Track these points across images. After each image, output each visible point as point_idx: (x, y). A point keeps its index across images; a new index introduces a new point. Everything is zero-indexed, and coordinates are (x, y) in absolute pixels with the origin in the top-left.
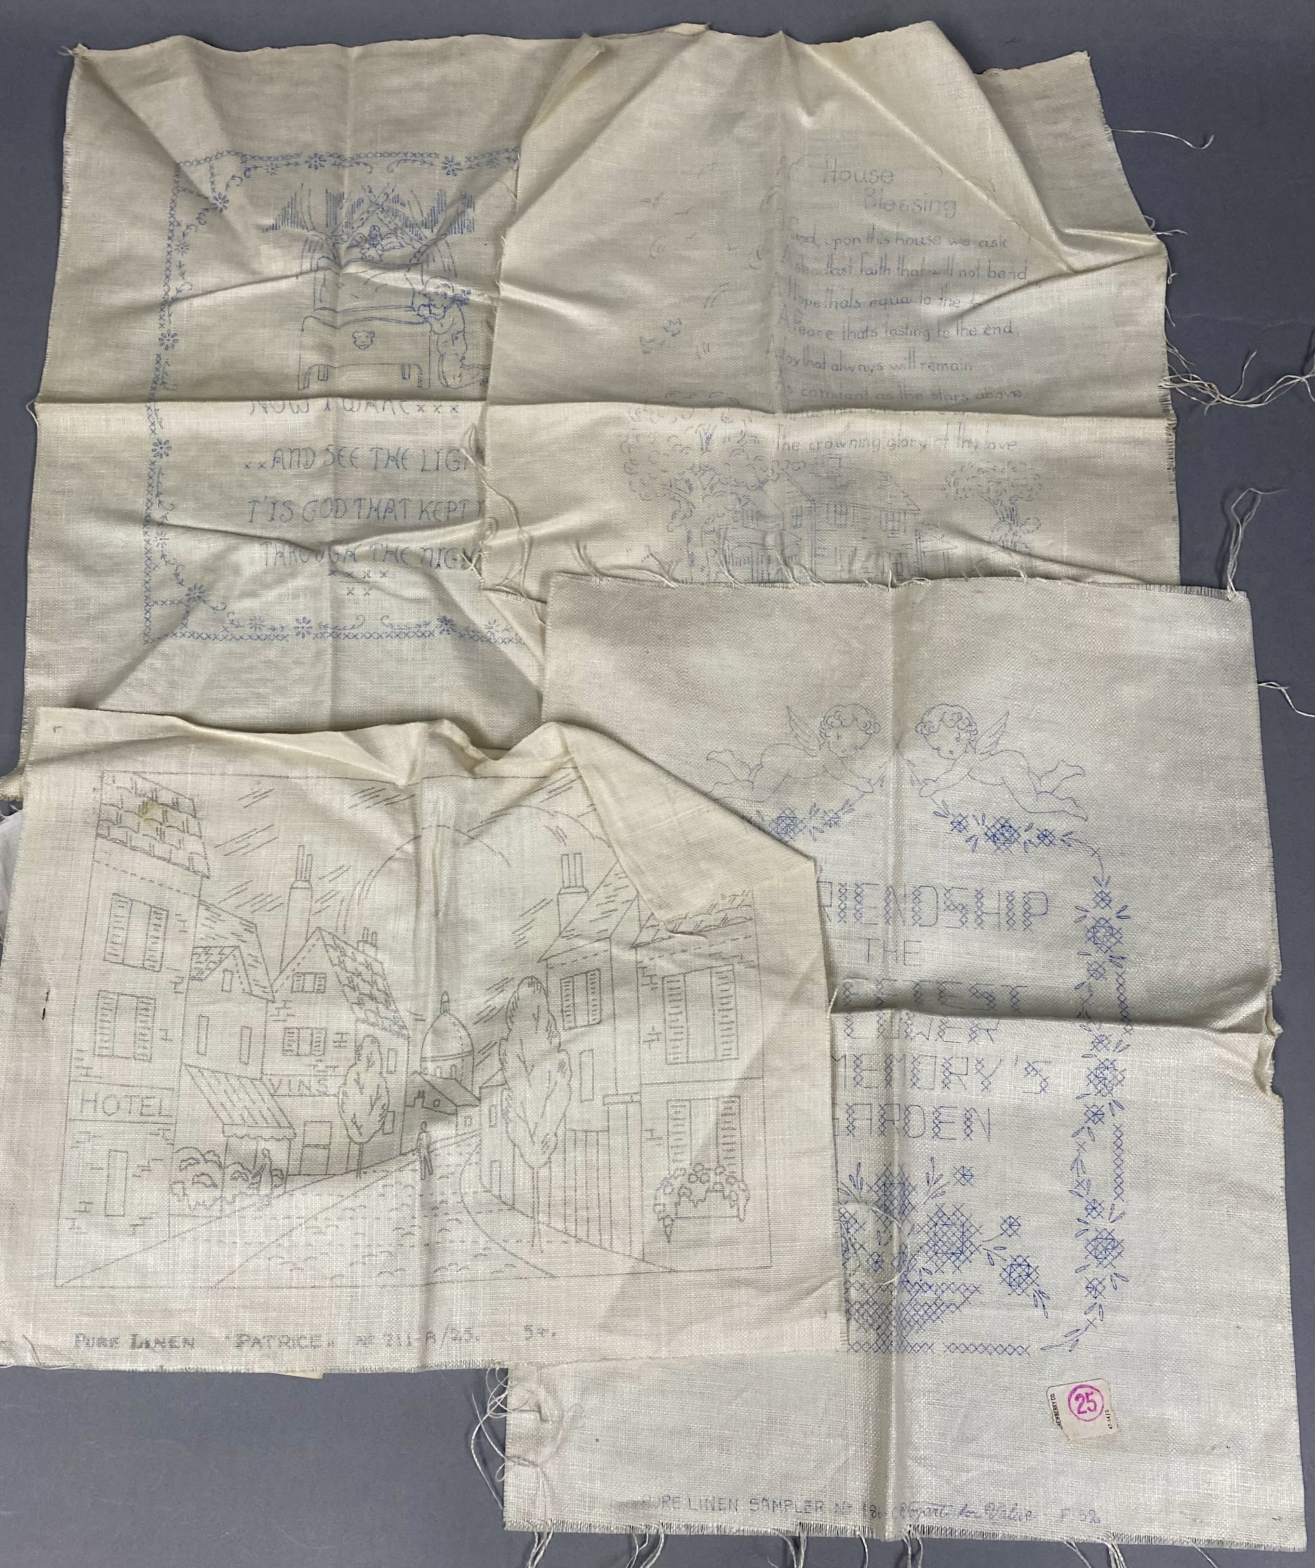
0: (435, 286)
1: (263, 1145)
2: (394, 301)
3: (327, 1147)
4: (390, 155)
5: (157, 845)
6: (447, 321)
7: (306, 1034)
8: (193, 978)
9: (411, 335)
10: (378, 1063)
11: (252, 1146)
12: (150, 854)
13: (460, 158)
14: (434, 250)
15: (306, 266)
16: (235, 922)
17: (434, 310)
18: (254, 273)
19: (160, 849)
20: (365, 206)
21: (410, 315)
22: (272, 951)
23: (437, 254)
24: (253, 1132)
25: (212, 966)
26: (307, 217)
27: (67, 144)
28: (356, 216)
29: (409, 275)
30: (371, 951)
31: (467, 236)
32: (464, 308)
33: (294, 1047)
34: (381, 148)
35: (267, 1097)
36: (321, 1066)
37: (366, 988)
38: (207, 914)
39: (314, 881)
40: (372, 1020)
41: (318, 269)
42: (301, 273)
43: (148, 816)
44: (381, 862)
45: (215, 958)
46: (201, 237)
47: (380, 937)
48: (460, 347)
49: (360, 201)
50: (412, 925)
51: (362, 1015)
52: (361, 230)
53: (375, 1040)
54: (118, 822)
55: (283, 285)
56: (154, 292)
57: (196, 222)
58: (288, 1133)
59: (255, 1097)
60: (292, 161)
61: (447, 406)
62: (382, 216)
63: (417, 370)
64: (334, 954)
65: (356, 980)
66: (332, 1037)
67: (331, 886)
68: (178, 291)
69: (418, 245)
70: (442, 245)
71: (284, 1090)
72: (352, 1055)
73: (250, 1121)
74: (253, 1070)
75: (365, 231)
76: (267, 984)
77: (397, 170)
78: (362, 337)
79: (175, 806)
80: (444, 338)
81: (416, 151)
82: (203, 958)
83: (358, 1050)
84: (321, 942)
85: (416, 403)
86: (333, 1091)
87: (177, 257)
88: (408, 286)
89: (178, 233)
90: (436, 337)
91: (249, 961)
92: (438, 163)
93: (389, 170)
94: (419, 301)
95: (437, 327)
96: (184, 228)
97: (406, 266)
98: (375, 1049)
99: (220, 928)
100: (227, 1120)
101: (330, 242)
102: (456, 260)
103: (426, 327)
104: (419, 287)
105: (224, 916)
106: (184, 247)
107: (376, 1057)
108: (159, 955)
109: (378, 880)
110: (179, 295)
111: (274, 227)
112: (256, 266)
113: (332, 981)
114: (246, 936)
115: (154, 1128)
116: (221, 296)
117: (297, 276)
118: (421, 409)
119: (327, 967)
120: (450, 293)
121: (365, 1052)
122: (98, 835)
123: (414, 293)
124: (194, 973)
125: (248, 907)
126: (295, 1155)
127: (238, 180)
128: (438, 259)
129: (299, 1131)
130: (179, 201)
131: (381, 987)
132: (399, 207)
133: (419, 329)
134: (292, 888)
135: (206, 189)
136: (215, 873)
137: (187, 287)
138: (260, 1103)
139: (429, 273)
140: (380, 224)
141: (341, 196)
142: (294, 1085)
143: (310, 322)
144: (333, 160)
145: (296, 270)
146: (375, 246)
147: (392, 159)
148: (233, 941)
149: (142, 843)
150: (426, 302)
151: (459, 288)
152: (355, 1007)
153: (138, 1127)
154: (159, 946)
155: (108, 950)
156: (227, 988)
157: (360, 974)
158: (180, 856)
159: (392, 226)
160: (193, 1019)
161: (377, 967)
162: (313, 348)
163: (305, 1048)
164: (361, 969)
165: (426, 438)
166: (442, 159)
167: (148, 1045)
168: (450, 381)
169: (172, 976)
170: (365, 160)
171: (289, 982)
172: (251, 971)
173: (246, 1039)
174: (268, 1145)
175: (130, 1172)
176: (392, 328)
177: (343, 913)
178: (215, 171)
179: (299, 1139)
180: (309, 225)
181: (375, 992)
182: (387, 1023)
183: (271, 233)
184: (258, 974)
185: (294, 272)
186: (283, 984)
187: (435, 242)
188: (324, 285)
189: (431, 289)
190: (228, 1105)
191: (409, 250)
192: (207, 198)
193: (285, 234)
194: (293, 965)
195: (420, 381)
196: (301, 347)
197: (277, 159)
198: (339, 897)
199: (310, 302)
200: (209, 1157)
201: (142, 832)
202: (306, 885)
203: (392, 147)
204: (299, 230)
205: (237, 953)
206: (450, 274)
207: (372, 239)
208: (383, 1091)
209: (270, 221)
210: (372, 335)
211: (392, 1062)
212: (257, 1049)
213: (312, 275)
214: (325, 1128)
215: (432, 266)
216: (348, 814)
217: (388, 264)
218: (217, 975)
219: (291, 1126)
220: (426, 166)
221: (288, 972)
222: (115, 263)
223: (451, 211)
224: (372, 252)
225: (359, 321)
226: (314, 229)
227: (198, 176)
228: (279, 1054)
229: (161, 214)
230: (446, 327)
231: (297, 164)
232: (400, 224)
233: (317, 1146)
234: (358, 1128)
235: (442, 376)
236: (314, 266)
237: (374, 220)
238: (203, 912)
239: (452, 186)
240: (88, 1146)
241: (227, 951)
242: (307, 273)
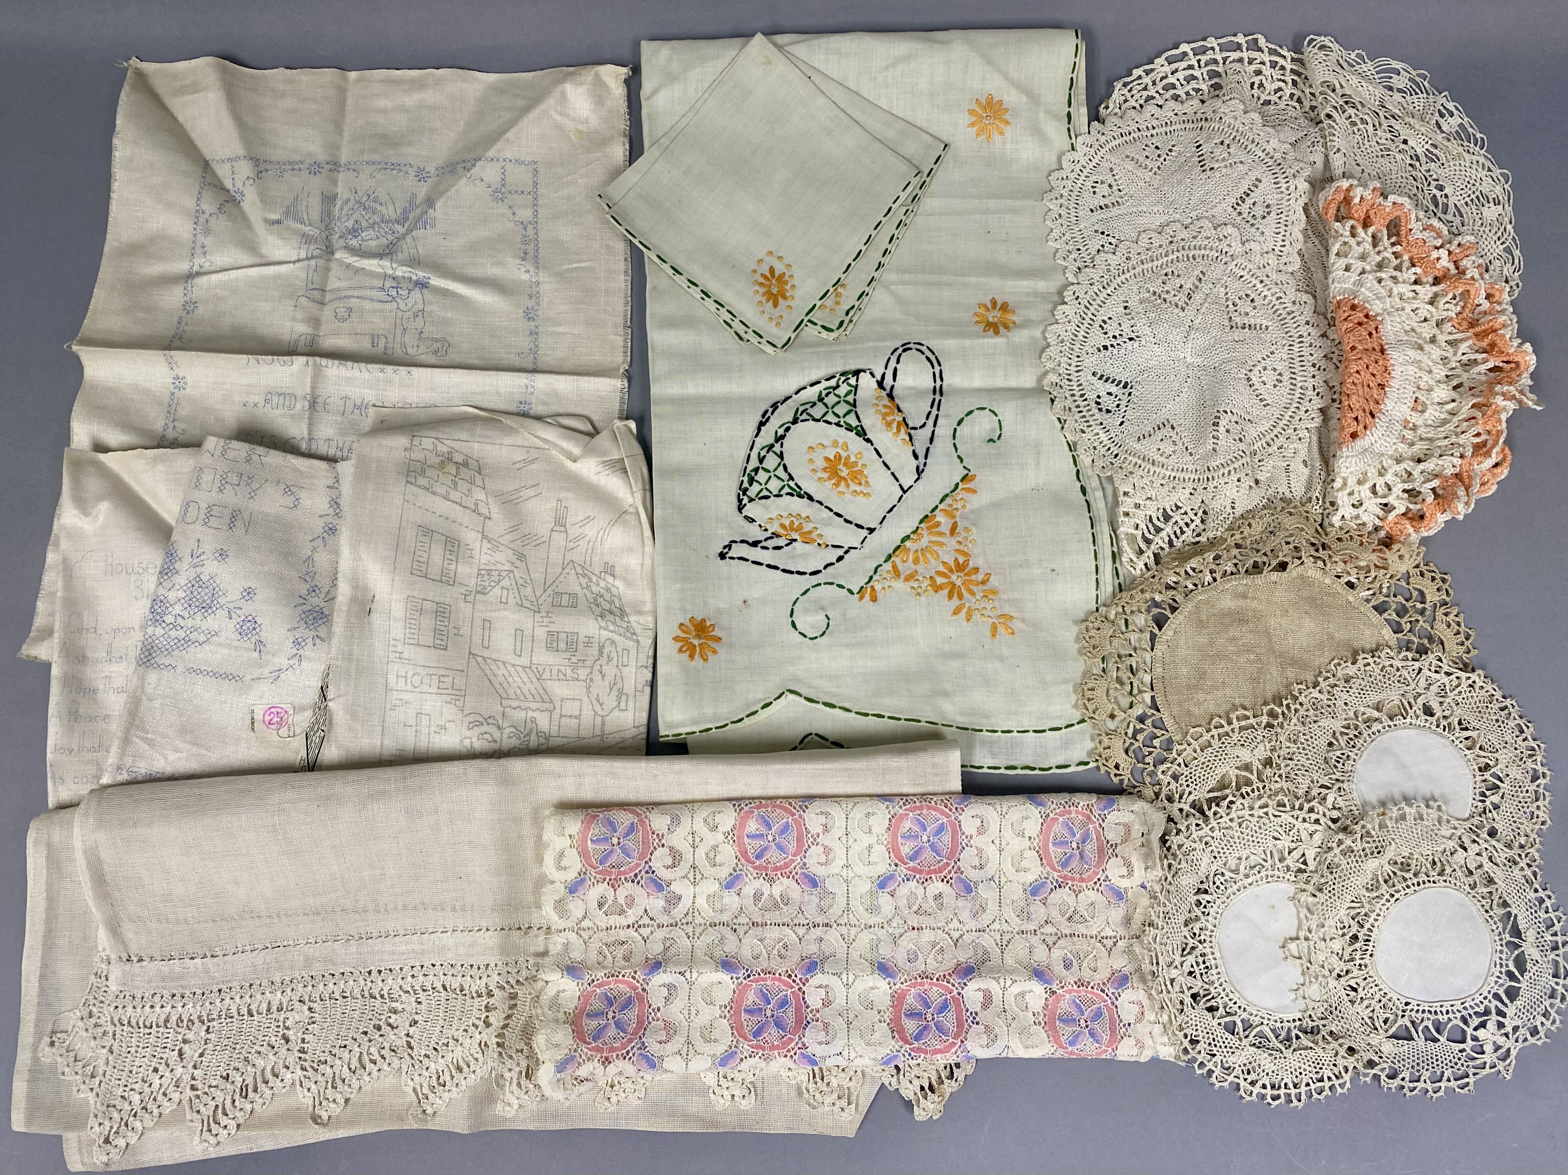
0: (402, 271)
1: (530, 714)
2: (369, 282)
3: (578, 717)
4: (374, 163)
5: (452, 492)
6: (411, 301)
7: (563, 636)
8: (478, 592)
9: (381, 311)
10: (615, 659)
11: (522, 714)
12: (446, 498)
13: (431, 168)
14: (402, 242)
15: (303, 255)
16: (510, 552)
17: (400, 292)
18: (262, 256)
19: (454, 495)
20: (350, 205)
21: (381, 295)
22: (538, 576)
23: (405, 246)
24: (526, 704)
25: (493, 584)
26: (305, 215)
27: (116, 141)
28: (344, 212)
29: (382, 263)
30: (610, 579)
31: (429, 231)
32: (425, 291)
33: (555, 645)
34: (366, 158)
35: (535, 680)
36: (574, 659)
37: (607, 606)
38: (490, 546)
39: (568, 526)
40: (611, 628)
41: (312, 257)
42: (299, 261)
43: (445, 470)
44: (617, 515)
45: (496, 578)
46: (220, 224)
47: (617, 569)
48: (419, 322)
49: (348, 200)
50: (640, 562)
51: (603, 624)
52: (346, 224)
53: (613, 642)
54: (423, 472)
55: (284, 268)
56: (183, 267)
57: (216, 211)
58: (549, 706)
59: (526, 680)
60: (296, 167)
61: (403, 370)
62: (363, 213)
63: (384, 340)
64: (584, 581)
65: (600, 600)
66: (581, 638)
67: (581, 530)
68: (201, 267)
69: (390, 238)
70: (409, 239)
71: (547, 675)
72: (596, 652)
73: (522, 697)
74: (524, 661)
75: (350, 224)
76: (534, 599)
77: (378, 176)
78: (342, 312)
79: (466, 465)
80: (407, 315)
81: (394, 161)
82: (486, 578)
83: (601, 649)
84: (573, 571)
85: (378, 366)
86: (584, 678)
87: (201, 239)
88: (381, 270)
89: (202, 219)
90: (400, 314)
91: (520, 582)
92: (412, 172)
93: (372, 176)
94: (389, 284)
95: (402, 306)
96: (207, 216)
97: (380, 256)
98: (613, 650)
99: (498, 557)
100: (504, 695)
101: (324, 235)
102: (421, 251)
103: (395, 305)
104: (390, 272)
105: (501, 548)
106: (207, 232)
107: (614, 655)
108: (452, 575)
109: (615, 527)
110: (202, 270)
111: (279, 222)
112: (264, 251)
113: (582, 601)
114: (518, 563)
115: (448, 698)
116: (233, 274)
117: (294, 262)
118: (382, 371)
119: (577, 589)
120: (414, 278)
121: (606, 651)
122: (408, 482)
123: (385, 276)
124: (479, 589)
125: (518, 542)
126: (555, 722)
127: (251, 181)
128: (406, 251)
129: (558, 704)
130: (204, 193)
131: (617, 604)
132: (379, 207)
133: (388, 306)
134: (552, 530)
135: (228, 184)
136: (494, 516)
137: (207, 264)
138: (529, 685)
139: (397, 261)
140: (362, 220)
141: (335, 196)
142: (555, 672)
143: (303, 300)
144: (329, 167)
145: (294, 258)
146: (356, 237)
147: (375, 167)
148: (508, 567)
149: (442, 490)
150: (395, 285)
151: (421, 274)
152: (599, 619)
153: (437, 697)
154: (453, 567)
155: (415, 566)
156: (504, 600)
157: (602, 596)
158: (470, 502)
159: (371, 221)
160: (478, 622)
161: (614, 590)
162: (302, 321)
163: (562, 646)
164: (602, 591)
165: (385, 393)
166: (415, 169)
167: (445, 638)
168: (410, 350)
169: (462, 590)
170: (354, 167)
171: (551, 599)
172: (522, 589)
173: (519, 638)
174: (535, 715)
175: (432, 729)
176: (367, 305)
177: (590, 551)
178: (235, 169)
179: (558, 711)
180: (307, 222)
181: (613, 608)
182: (621, 630)
183: (276, 226)
184: (529, 590)
185: (293, 259)
186: (546, 599)
187: (404, 236)
188: (315, 270)
189: (399, 273)
190: (505, 685)
191: (384, 241)
192: (228, 191)
193: (288, 228)
194: (553, 587)
195: (386, 348)
196: (294, 319)
197: (284, 164)
198: (587, 539)
199: (303, 284)
200: (490, 721)
201: (440, 481)
202: (563, 529)
203: (375, 157)
204: (298, 226)
205: (511, 575)
206: (414, 262)
207: (354, 232)
208: (619, 679)
209: (275, 216)
210: (350, 310)
211: (625, 660)
212: (527, 645)
213: (306, 262)
214: (578, 703)
215: (400, 256)
216: (594, 479)
217: (365, 252)
218: (497, 591)
219: (551, 702)
220: (402, 174)
221: (550, 591)
222: (153, 239)
223: (419, 211)
224: (354, 242)
225: (339, 299)
226: (310, 225)
227: (223, 171)
228: (544, 650)
229: (190, 203)
230: (410, 305)
231: (300, 170)
232: (377, 220)
233: (570, 716)
234: (601, 705)
235: (404, 345)
236: (309, 255)
237: (357, 216)
238: (486, 544)
239: (422, 190)
240: (402, 709)
241: (504, 574)
242: (302, 260)
